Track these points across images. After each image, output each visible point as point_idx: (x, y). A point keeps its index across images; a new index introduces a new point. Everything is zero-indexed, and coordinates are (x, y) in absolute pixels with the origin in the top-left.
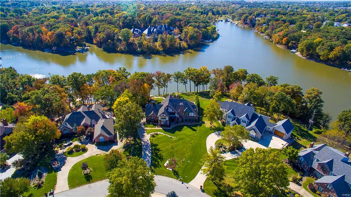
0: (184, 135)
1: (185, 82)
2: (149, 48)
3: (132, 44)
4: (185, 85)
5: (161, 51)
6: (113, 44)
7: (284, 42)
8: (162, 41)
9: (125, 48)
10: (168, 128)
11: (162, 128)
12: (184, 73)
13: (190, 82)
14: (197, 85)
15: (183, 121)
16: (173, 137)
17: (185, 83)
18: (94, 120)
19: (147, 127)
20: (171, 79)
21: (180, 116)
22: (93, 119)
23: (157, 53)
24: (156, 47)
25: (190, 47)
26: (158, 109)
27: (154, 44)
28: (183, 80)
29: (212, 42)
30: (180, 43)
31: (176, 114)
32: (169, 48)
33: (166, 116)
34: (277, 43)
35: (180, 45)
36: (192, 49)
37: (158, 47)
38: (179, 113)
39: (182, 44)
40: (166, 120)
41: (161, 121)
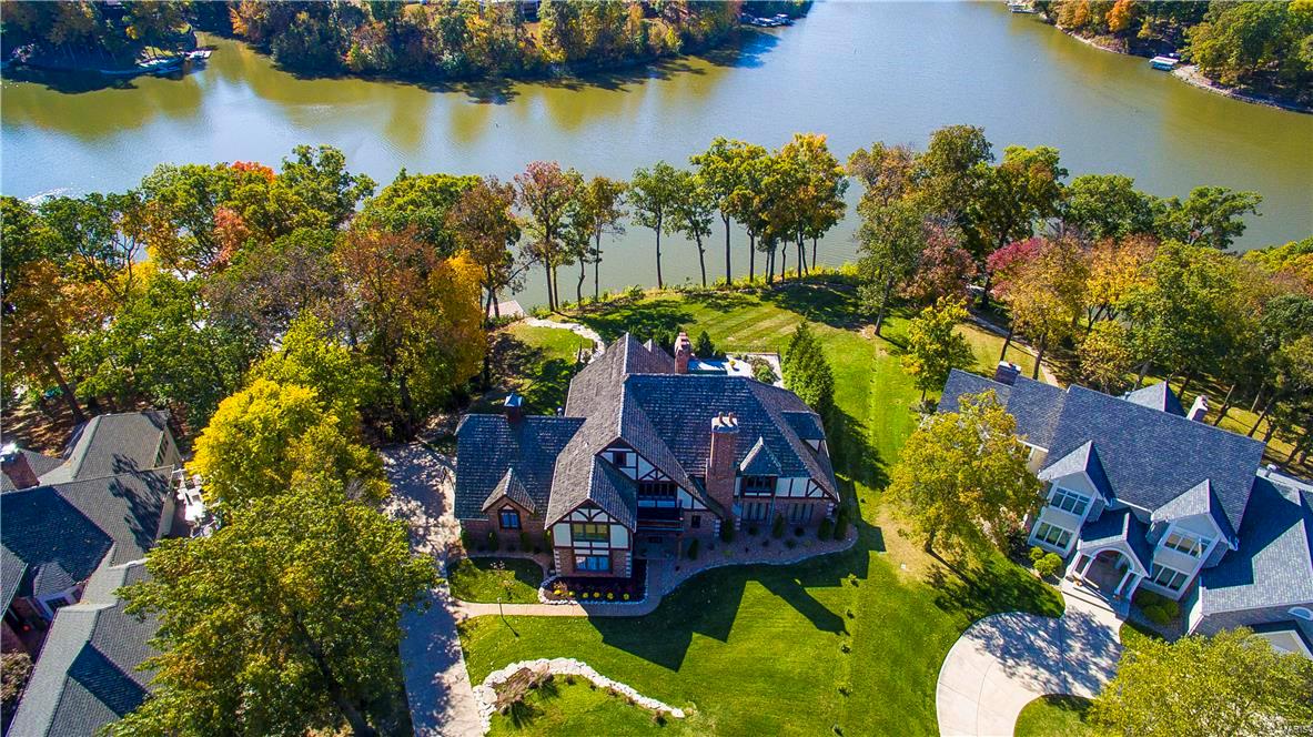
0: (761, 685)
1: (696, 224)
2: (498, 52)
3: (413, 33)
4: (698, 240)
5: (558, 64)
6: (325, 37)
7: (1114, 23)
8: (561, 14)
9: (380, 54)
10: (628, 607)
11: (580, 600)
12: (695, 170)
13: (727, 223)
14: (770, 245)
15: (727, 534)
16: (677, 713)
17: (699, 229)
18: (54, 566)
19: (471, 598)
20: (622, 209)
21: (713, 505)
22: (48, 560)
23: (538, 72)
24: (533, 45)
25: (691, 46)
26: (550, 449)
27: (524, 30)
28: (688, 214)
29: (787, 24)
30: (645, 27)
31: (681, 494)
32: (597, 51)
33: (609, 524)
34: (1078, 30)
35: (646, 37)
36: (699, 54)
37: (540, 44)
38: (699, 482)
39: (653, 31)
40: (609, 549)
41: (576, 551)
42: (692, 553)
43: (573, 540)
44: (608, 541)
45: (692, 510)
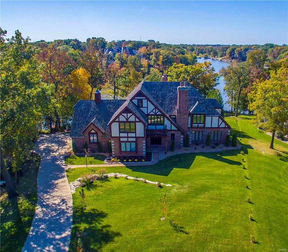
11: (123, 161)
16: (169, 185)
19: (73, 164)
21: (180, 129)
31: (166, 122)
33: (135, 122)
40: (135, 137)
41: (122, 139)
42: (172, 149)
43: (120, 132)
44: (135, 132)
45: (171, 130)
